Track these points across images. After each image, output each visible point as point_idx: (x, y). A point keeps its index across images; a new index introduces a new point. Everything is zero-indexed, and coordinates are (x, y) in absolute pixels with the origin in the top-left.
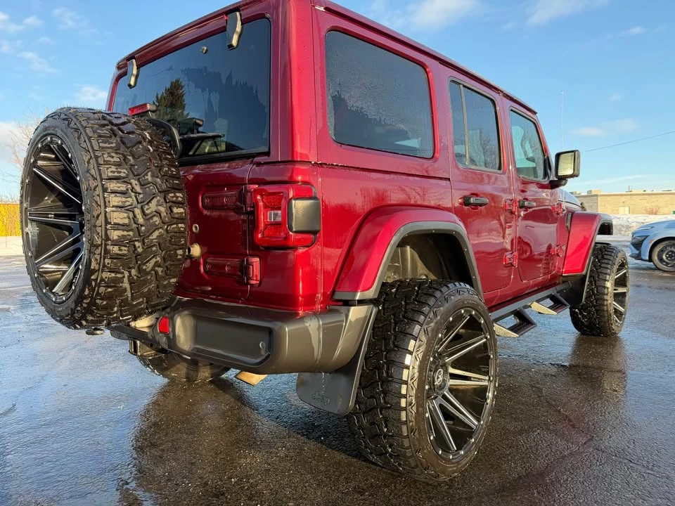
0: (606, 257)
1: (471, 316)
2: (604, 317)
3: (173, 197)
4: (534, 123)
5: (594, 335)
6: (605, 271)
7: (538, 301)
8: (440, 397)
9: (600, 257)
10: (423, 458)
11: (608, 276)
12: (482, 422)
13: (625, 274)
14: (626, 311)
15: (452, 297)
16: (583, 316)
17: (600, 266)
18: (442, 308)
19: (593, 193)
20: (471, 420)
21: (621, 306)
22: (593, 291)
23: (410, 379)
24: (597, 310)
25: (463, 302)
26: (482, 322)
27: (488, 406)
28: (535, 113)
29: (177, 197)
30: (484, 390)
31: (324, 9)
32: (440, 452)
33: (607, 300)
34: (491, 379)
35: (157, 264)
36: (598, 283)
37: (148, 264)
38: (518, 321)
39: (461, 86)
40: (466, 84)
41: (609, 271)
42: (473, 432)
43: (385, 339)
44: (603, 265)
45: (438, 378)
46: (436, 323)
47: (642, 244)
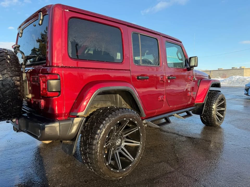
0: (214, 96)
1: (130, 120)
2: (212, 119)
3: (15, 78)
4: (180, 46)
5: (210, 126)
6: (213, 102)
7: (177, 114)
8: (120, 149)
9: (212, 97)
10: (103, 171)
11: (214, 104)
12: (136, 159)
13: (224, 103)
14: (224, 117)
15: (119, 114)
16: (205, 119)
17: (211, 100)
18: (113, 118)
19: (242, 68)
20: (131, 158)
21: (222, 115)
22: (208, 110)
23: (96, 144)
24: (209, 117)
25: (125, 116)
26: (136, 122)
27: (139, 153)
28: (181, 42)
29: (17, 78)
30: (138, 147)
31: (69, 10)
32: (112, 169)
33: (213, 113)
34: (141, 143)
35: (9, 101)
36: (210, 107)
37: (6, 102)
38: (166, 121)
39: (139, 34)
40: (141, 34)
41: (214, 102)
42: (132, 162)
43: (91, 129)
44: (212, 100)
45: (118, 142)
46: (110, 124)
47: (249, 89)
